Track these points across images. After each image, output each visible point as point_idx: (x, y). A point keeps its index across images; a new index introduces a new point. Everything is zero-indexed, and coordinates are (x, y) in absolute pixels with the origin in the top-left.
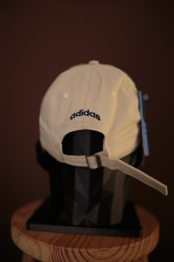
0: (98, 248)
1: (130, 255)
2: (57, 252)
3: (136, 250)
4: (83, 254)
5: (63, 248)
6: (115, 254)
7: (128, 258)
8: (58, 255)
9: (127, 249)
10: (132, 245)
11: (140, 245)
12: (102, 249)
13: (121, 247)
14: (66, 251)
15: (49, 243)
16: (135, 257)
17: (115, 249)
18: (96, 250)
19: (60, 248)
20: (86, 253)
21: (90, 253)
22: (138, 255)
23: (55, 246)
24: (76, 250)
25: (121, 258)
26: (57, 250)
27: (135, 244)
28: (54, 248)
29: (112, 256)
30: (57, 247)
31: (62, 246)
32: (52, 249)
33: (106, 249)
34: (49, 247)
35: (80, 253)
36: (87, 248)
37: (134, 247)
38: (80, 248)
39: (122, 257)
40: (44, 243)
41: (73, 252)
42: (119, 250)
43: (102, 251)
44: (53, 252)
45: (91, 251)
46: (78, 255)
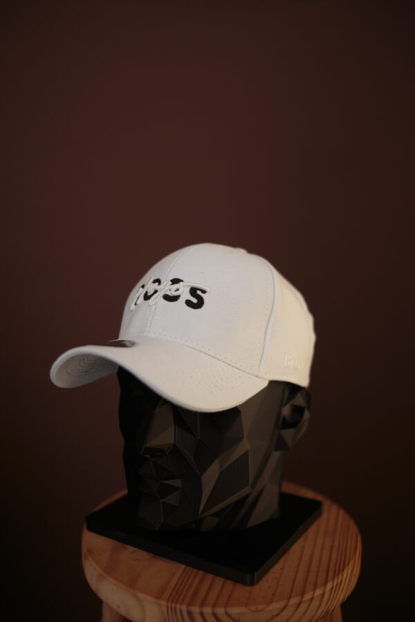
0: (246, 605)
1: (304, 614)
2: (174, 613)
3: (315, 604)
4: (220, 617)
5: (184, 608)
6: (277, 615)
7: (301, 618)
8: (175, 620)
9: (299, 605)
10: (307, 596)
11: (323, 594)
12: (253, 608)
13: (288, 603)
14: (190, 613)
15: (159, 597)
16: (313, 617)
17: (277, 606)
18: (243, 609)
19: (178, 606)
20: (226, 616)
21: (233, 616)
22: (320, 611)
23: (169, 604)
24: (208, 611)
26: (173, 610)
27: (314, 593)
28: (168, 608)
29: (272, 619)
30: (173, 605)
31: (182, 603)
32: (164, 609)
33: (260, 607)
34: (159, 605)
35: (215, 615)
36: (226, 606)
37: (312, 599)
38: (214, 606)
39: (290, 617)
40: (148, 598)
41: (202, 614)
42: (284, 608)
43: (254, 611)
44: (166, 614)
45: (234, 611)
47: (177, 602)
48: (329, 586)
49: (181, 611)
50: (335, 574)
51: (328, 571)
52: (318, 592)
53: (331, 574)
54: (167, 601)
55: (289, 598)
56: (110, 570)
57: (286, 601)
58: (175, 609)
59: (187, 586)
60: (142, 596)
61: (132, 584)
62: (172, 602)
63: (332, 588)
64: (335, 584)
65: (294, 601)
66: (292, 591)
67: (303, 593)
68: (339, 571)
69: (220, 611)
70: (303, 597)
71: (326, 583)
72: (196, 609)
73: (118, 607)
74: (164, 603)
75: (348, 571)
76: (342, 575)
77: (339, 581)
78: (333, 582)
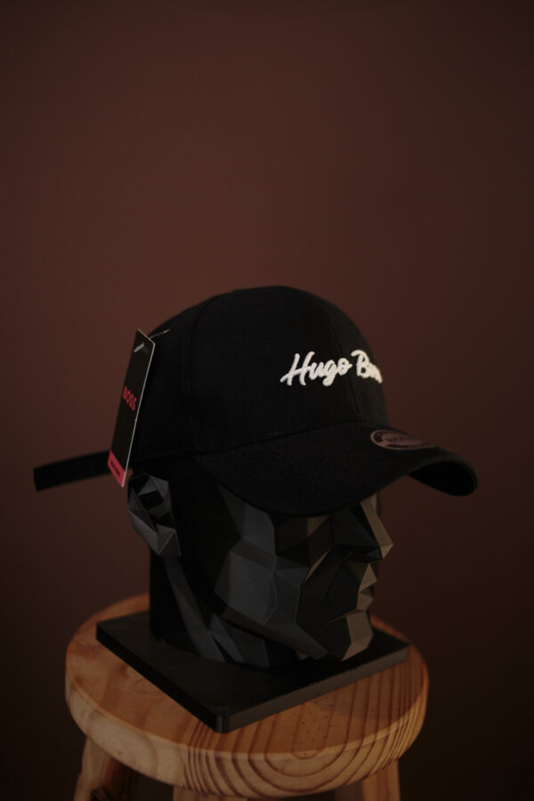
0: (292, 751)
1: (363, 763)
2: (197, 761)
3: (377, 749)
4: (258, 765)
5: (211, 754)
6: (330, 764)
7: (358, 769)
8: (198, 769)
9: (358, 750)
10: (368, 740)
11: (387, 737)
12: (301, 754)
13: (344, 747)
14: (219, 761)
15: (178, 740)
16: (374, 766)
17: (331, 751)
18: (288, 756)
19: (204, 752)
20: (266, 764)
21: (275, 764)
22: (381, 760)
23: (192, 749)
24: (242, 757)
25: (342, 770)
26: (197, 756)
27: (376, 737)
28: (189, 753)
29: (324, 768)
30: (197, 750)
31: (208, 748)
32: (185, 756)
33: (309, 753)
34: (178, 750)
35: (251, 762)
36: (266, 752)
37: (373, 744)
38: (250, 751)
39: (346, 767)
40: (163, 741)
41: (235, 761)
42: (340, 754)
43: (302, 758)
44: (187, 761)
45: (276, 758)
46: (246, 769)
47: (201, 746)
48: (394, 727)
49: (207, 758)
50: (399, 714)
51: (390, 709)
52: (381, 735)
53: (395, 713)
54: (189, 745)
55: (346, 742)
56: (110, 703)
57: (342, 746)
58: (200, 756)
60: (153, 738)
61: (140, 723)
62: (195, 746)
63: (397, 731)
64: (400, 726)
65: (352, 746)
66: (348, 733)
67: (363, 736)
69: (259, 758)
70: (362, 741)
71: (390, 723)
72: (227, 756)
73: (120, 753)
74: (184, 747)
76: (409, 715)
77: (405, 722)
78: (399, 723)
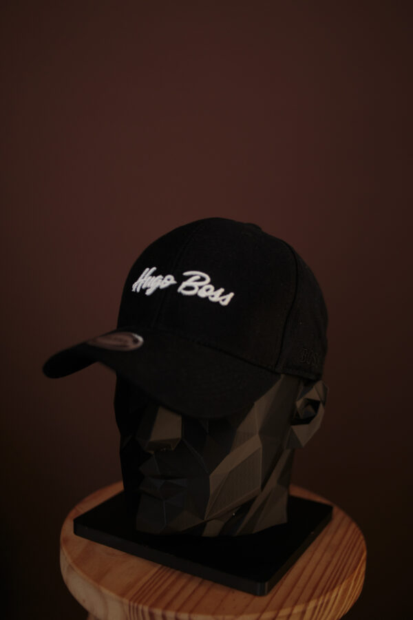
47: (139, 603)
48: (312, 604)
49: (143, 611)
50: (322, 592)
52: (298, 609)
53: (318, 591)
54: (130, 600)
55: (263, 611)
56: (80, 561)
58: (137, 609)
59: (156, 587)
60: (105, 591)
61: (98, 579)
62: (135, 602)
63: (315, 608)
64: (320, 602)
65: (269, 614)
66: (267, 605)
67: (280, 608)
68: (330, 588)
69: (184, 617)
70: (278, 613)
71: (309, 600)
72: (158, 612)
74: (126, 601)
75: (338, 592)
76: (331, 595)
77: (326, 600)
78: (318, 601)
